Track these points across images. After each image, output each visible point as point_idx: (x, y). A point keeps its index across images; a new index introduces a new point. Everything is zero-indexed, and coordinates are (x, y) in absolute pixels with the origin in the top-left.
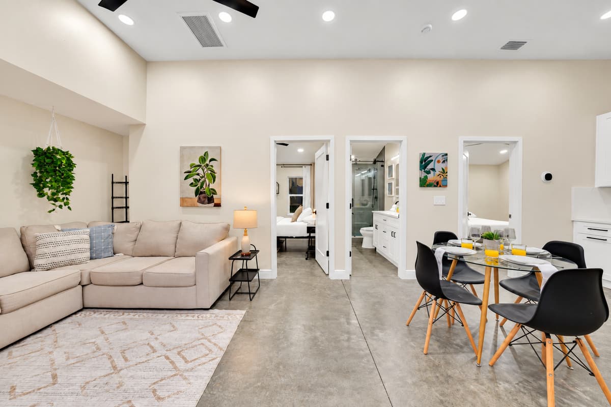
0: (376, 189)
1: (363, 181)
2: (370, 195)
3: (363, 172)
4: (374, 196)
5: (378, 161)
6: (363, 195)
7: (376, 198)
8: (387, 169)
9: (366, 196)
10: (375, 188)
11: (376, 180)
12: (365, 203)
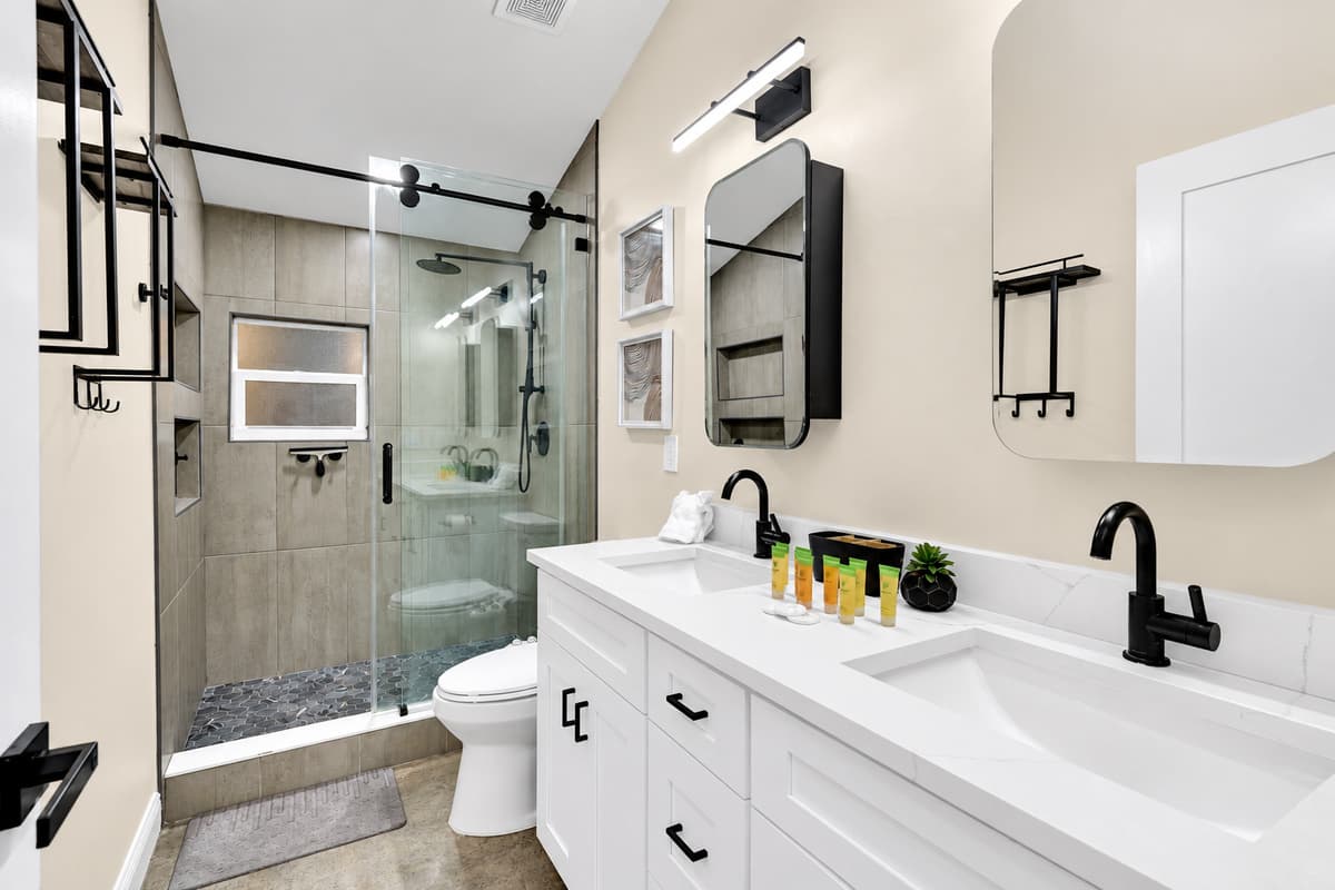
0: (542, 390)
1: (470, 352)
2: (505, 421)
3: (468, 303)
4: (533, 430)
5: (559, 213)
6: (471, 420)
7: (543, 437)
8: (611, 261)
9: (487, 432)
10: (537, 384)
11: (543, 338)
12: (484, 461)
